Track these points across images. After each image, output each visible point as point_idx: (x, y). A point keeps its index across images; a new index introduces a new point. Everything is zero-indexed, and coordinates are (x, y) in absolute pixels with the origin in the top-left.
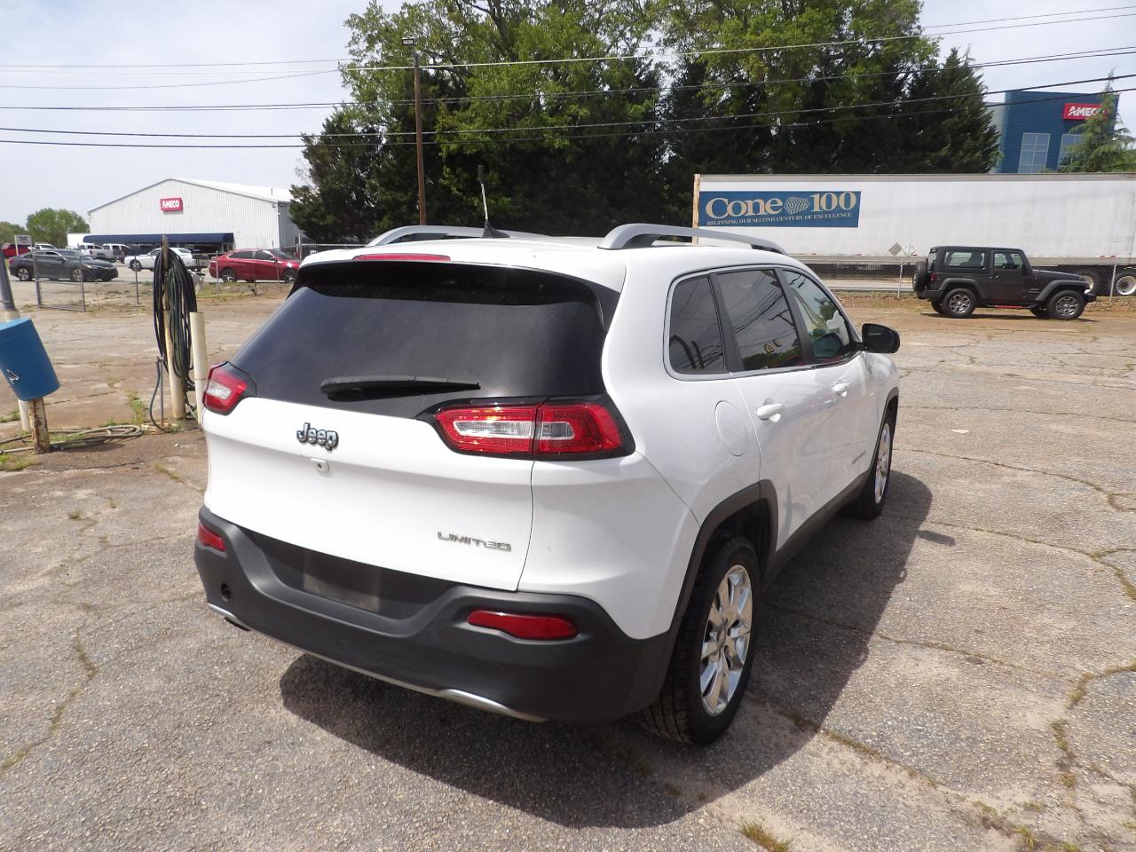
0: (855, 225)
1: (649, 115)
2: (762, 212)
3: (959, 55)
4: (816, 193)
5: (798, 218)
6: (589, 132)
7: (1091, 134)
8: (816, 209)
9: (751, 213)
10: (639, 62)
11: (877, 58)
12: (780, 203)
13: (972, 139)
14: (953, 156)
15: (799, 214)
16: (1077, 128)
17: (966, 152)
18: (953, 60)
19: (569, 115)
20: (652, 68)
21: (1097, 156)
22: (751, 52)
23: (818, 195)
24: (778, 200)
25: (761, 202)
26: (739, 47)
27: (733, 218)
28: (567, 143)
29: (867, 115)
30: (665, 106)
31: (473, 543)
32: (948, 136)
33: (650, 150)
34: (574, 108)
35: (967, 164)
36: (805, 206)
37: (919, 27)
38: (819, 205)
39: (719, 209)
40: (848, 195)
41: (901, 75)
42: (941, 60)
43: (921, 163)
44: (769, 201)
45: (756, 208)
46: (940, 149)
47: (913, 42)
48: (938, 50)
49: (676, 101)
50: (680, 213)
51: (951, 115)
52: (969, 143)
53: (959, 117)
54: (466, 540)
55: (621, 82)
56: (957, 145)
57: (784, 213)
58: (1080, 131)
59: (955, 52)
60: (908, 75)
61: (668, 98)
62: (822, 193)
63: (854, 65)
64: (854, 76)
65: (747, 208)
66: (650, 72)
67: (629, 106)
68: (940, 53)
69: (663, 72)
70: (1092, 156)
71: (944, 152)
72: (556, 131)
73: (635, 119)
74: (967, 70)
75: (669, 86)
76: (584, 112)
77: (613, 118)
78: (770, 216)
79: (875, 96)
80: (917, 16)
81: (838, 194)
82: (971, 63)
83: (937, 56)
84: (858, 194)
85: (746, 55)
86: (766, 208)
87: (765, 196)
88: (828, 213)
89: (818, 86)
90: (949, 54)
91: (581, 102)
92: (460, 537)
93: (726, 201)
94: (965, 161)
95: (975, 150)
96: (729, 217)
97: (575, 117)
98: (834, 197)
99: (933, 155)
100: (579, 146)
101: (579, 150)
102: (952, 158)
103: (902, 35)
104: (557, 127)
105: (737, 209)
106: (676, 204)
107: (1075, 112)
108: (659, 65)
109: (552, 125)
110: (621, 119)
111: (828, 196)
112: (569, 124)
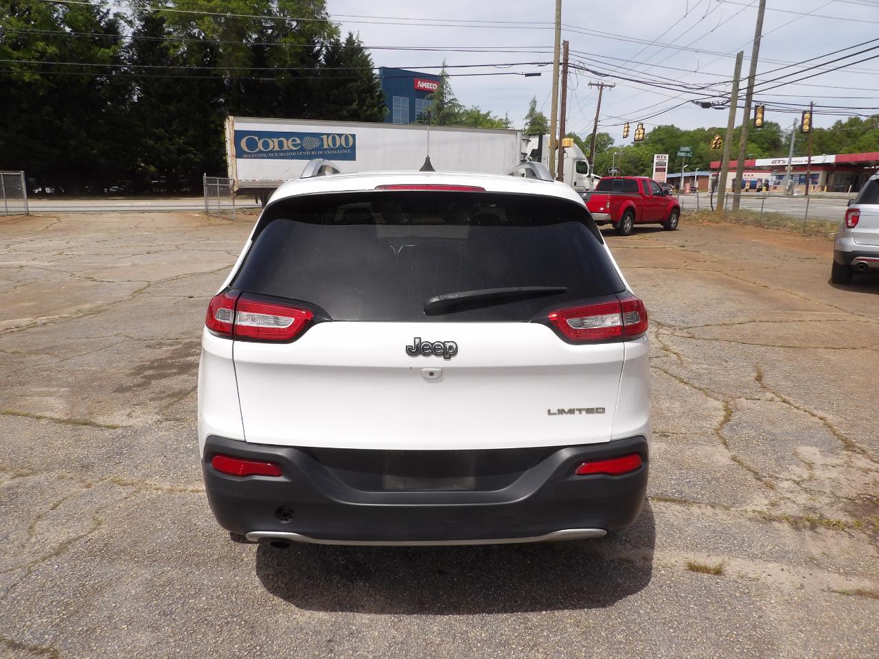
0: (354, 159)
1: (116, 59)
2: (285, 148)
3: (354, 38)
4: (325, 134)
5: (313, 153)
6: (59, 70)
7: (438, 101)
8: (326, 146)
9: (277, 148)
10: (98, 10)
11: (301, 33)
12: (298, 141)
13: (371, 98)
14: (360, 109)
15: (313, 150)
16: (429, 96)
17: (368, 107)
18: (350, 40)
19: (37, 51)
20: (111, 17)
21: (443, 115)
22: (205, 15)
23: (326, 136)
24: (296, 139)
25: (284, 140)
26: (194, 9)
27: (264, 152)
28: (38, 77)
29: (300, 75)
30: (128, 52)
31: (577, 413)
32: (355, 95)
33: (120, 89)
34: (41, 45)
35: (370, 115)
36: (317, 144)
37: (327, 14)
38: (327, 143)
39: (252, 144)
40: (347, 137)
41: (318, 48)
42: (343, 40)
43: (340, 113)
44: (291, 140)
45: (281, 144)
46: (351, 104)
47: (324, 24)
48: (339, 32)
49: (138, 48)
50: (156, 146)
51: (355, 80)
52: (368, 101)
53: (361, 82)
54: (571, 411)
55: (85, 26)
56: (362, 102)
57: (302, 149)
58: (431, 98)
59: (351, 35)
60: (321, 46)
61: (130, 46)
62: (328, 135)
63: (285, 36)
64: (285, 43)
65: (274, 144)
66: (109, 20)
67: (96, 49)
68: (342, 35)
69: (122, 22)
70: (440, 115)
71: (354, 106)
72: (25, 64)
73: (104, 61)
74: (360, 49)
75: (130, 35)
76: (52, 49)
77: (81, 58)
78: (291, 151)
79: (303, 61)
80: (325, 5)
81: (340, 135)
82: (362, 45)
83: (339, 37)
84: (354, 136)
85: (201, 17)
86: (288, 145)
87: (287, 135)
88: (334, 149)
89: (257, 49)
90: (347, 36)
91: (46, 38)
92: (566, 410)
93: (257, 138)
94: (368, 113)
95: (373, 106)
96: (260, 152)
97: (43, 54)
98: (337, 137)
99: (348, 107)
100: (49, 80)
101: (52, 85)
102: (360, 111)
103: (316, 18)
104: (24, 61)
105: (266, 145)
106: (152, 138)
107: (423, 85)
108: (116, 15)
109: (18, 59)
110: (90, 60)
111: (334, 136)
112: (37, 59)
